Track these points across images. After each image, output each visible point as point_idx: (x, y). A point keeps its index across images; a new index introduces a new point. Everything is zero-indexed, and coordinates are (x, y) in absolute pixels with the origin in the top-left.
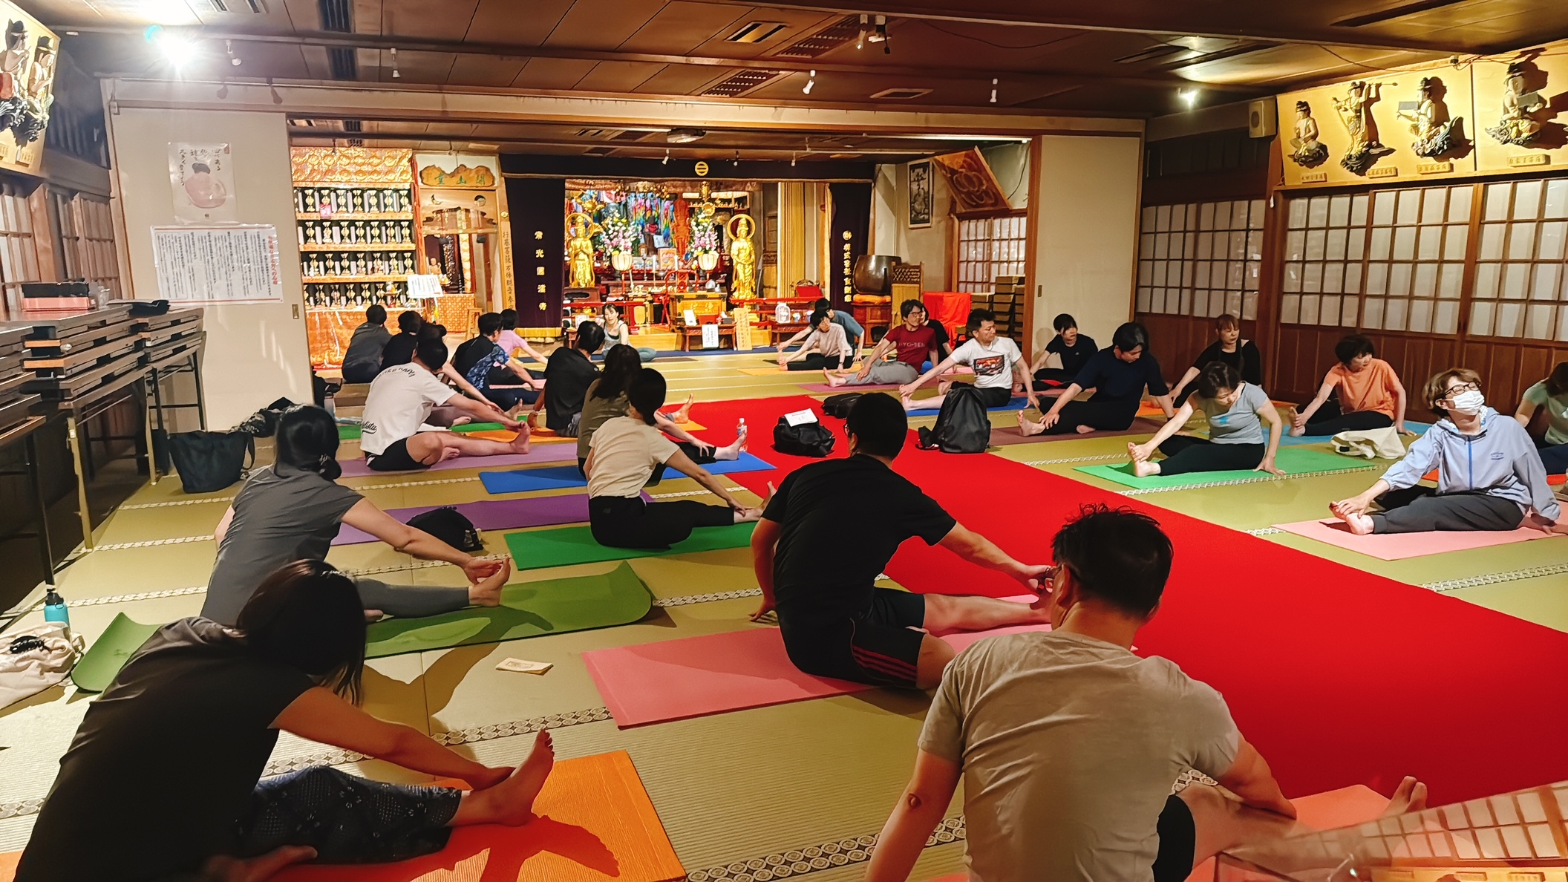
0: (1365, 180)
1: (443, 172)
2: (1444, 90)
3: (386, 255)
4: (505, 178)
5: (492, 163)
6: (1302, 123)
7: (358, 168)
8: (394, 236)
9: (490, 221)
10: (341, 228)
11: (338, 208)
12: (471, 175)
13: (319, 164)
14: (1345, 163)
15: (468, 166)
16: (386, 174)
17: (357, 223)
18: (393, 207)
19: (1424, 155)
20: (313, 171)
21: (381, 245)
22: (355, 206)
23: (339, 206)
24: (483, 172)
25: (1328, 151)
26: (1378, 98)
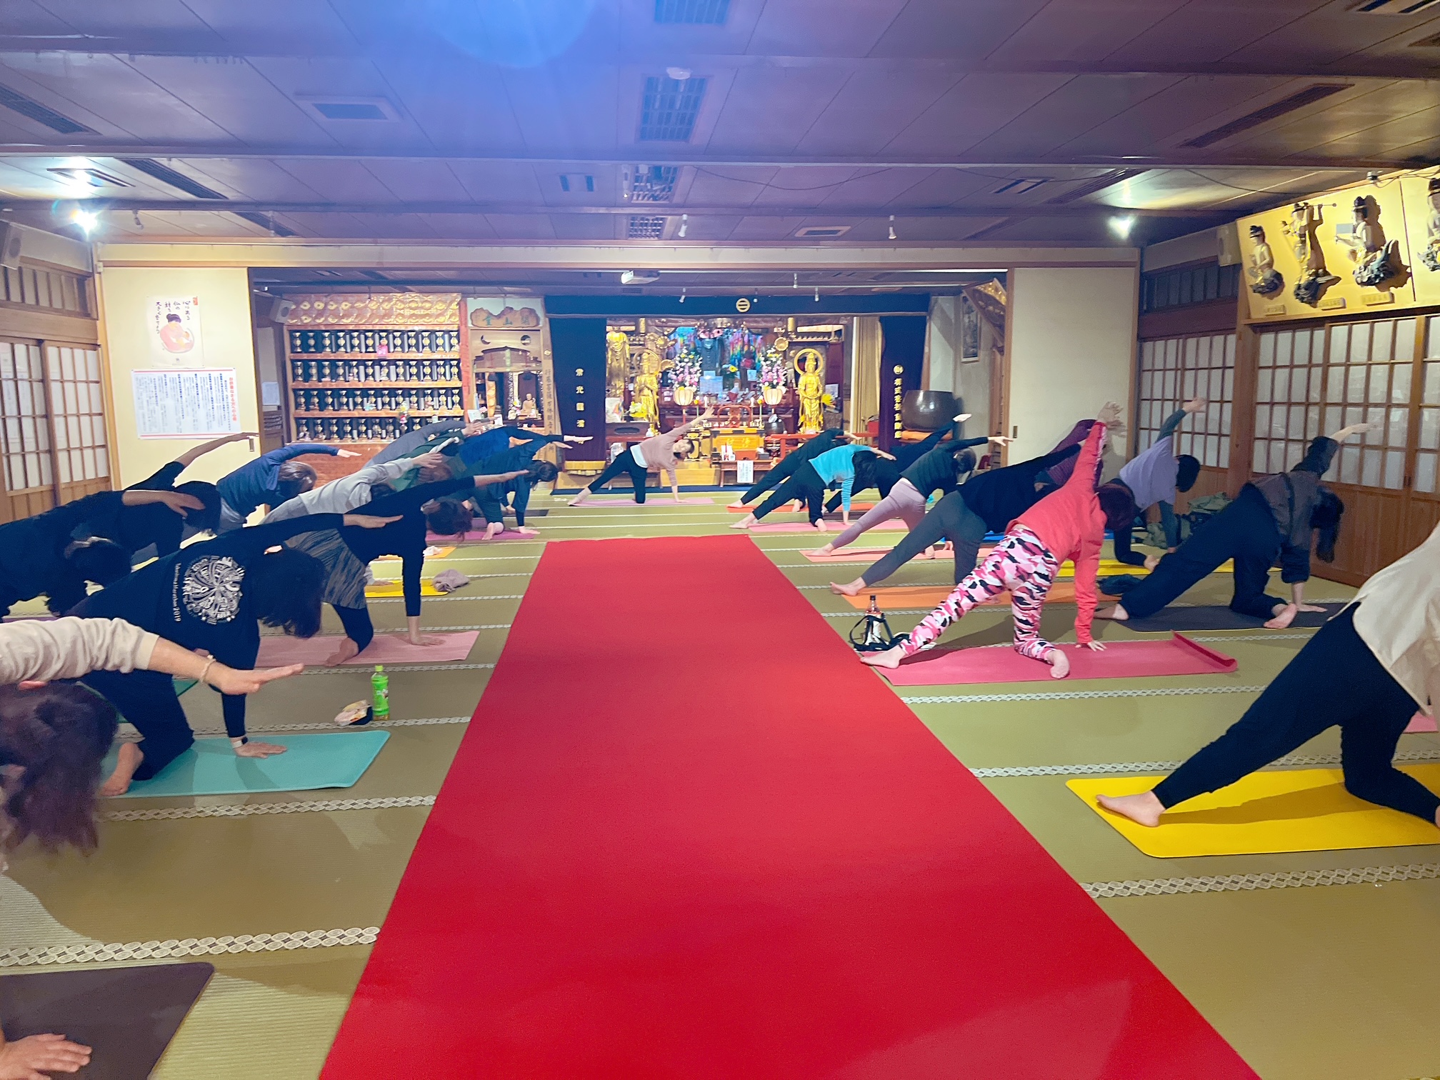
0: (1317, 312)
1: (491, 314)
2: (1378, 211)
3: (434, 392)
4: (551, 320)
5: (537, 305)
6: (1259, 250)
7: (412, 312)
8: (444, 375)
9: (535, 359)
10: (397, 366)
11: (395, 348)
12: (517, 316)
13: (379, 307)
14: (1298, 295)
15: (515, 308)
16: (438, 316)
17: (411, 362)
18: (444, 348)
19: (1363, 284)
20: (373, 314)
21: (431, 382)
22: (410, 346)
23: (395, 346)
24: (527, 314)
25: (1284, 280)
26: (1320, 221)
